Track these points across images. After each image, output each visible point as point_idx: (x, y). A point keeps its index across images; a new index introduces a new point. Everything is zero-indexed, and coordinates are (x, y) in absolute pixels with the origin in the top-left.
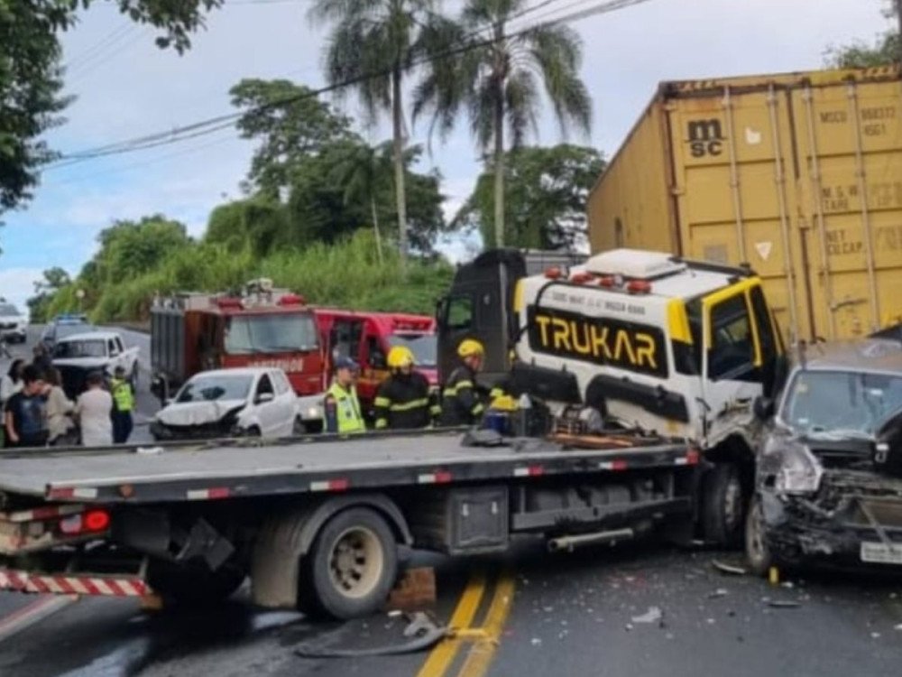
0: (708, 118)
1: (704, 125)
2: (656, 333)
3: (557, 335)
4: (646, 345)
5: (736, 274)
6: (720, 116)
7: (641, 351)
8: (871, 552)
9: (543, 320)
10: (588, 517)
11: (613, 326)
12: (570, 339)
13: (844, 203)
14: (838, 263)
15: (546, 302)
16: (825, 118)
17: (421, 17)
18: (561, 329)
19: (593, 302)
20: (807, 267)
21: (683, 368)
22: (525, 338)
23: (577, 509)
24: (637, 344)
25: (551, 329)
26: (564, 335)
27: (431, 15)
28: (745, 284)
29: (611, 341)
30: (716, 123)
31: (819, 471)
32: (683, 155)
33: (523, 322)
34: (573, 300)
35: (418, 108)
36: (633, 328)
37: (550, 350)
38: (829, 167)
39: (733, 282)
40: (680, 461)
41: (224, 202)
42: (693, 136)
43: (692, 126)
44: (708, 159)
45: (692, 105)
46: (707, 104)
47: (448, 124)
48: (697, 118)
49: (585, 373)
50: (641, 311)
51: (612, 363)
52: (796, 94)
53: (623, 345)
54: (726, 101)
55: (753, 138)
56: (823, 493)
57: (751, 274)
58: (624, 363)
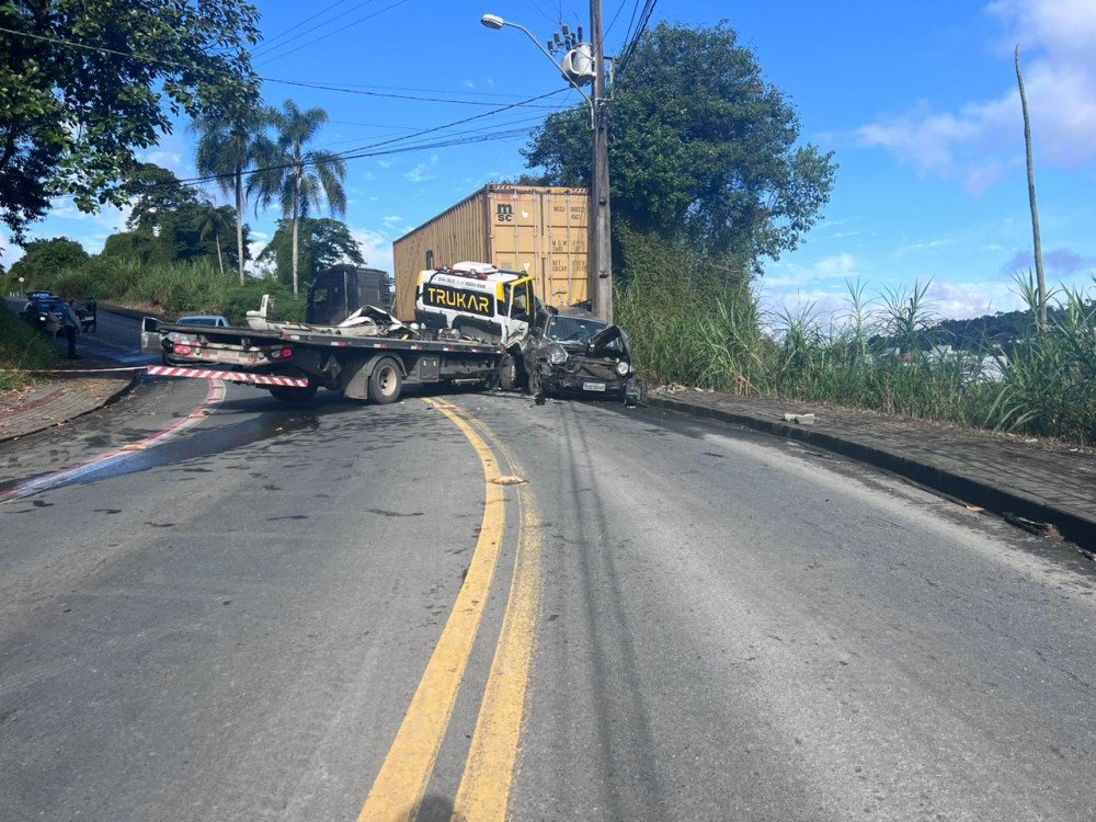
0: (506, 203)
1: (504, 206)
2: (490, 297)
3: (439, 297)
4: (484, 302)
5: (520, 276)
6: (512, 203)
7: (481, 305)
8: (588, 386)
9: (432, 290)
10: (466, 372)
11: (468, 293)
12: (445, 299)
13: (560, 248)
14: (557, 275)
15: (434, 281)
16: (556, 209)
17: (253, 137)
18: (441, 294)
19: (459, 283)
20: (544, 275)
21: (500, 313)
22: (421, 298)
23: (461, 368)
24: (479, 302)
25: (435, 294)
26: (442, 298)
27: (259, 137)
28: (524, 279)
29: (467, 300)
30: (509, 206)
31: (567, 355)
32: (494, 219)
33: (421, 291)
34: (449, 281)
35: (249, 189)
36: (478, 294)
37: (434, 304)
38: (555, 232)
39: (520, 277)
40: (499, 352)
41: (116, 233)
42: (499, 211)
43: (499, 206)
44: (505, 222)
45: (500, 196)
46: (506, 197)
47: (267, 200)
48: (502, 203)
49: (451, 315)
50: (484, 287)
51: (467, 310)
52: (544, 196)
53: (473, 302)
54: (515, 196)
55: (525, 215)
56: (569, 364)
57: (527, 275)
58: (472, 310)
